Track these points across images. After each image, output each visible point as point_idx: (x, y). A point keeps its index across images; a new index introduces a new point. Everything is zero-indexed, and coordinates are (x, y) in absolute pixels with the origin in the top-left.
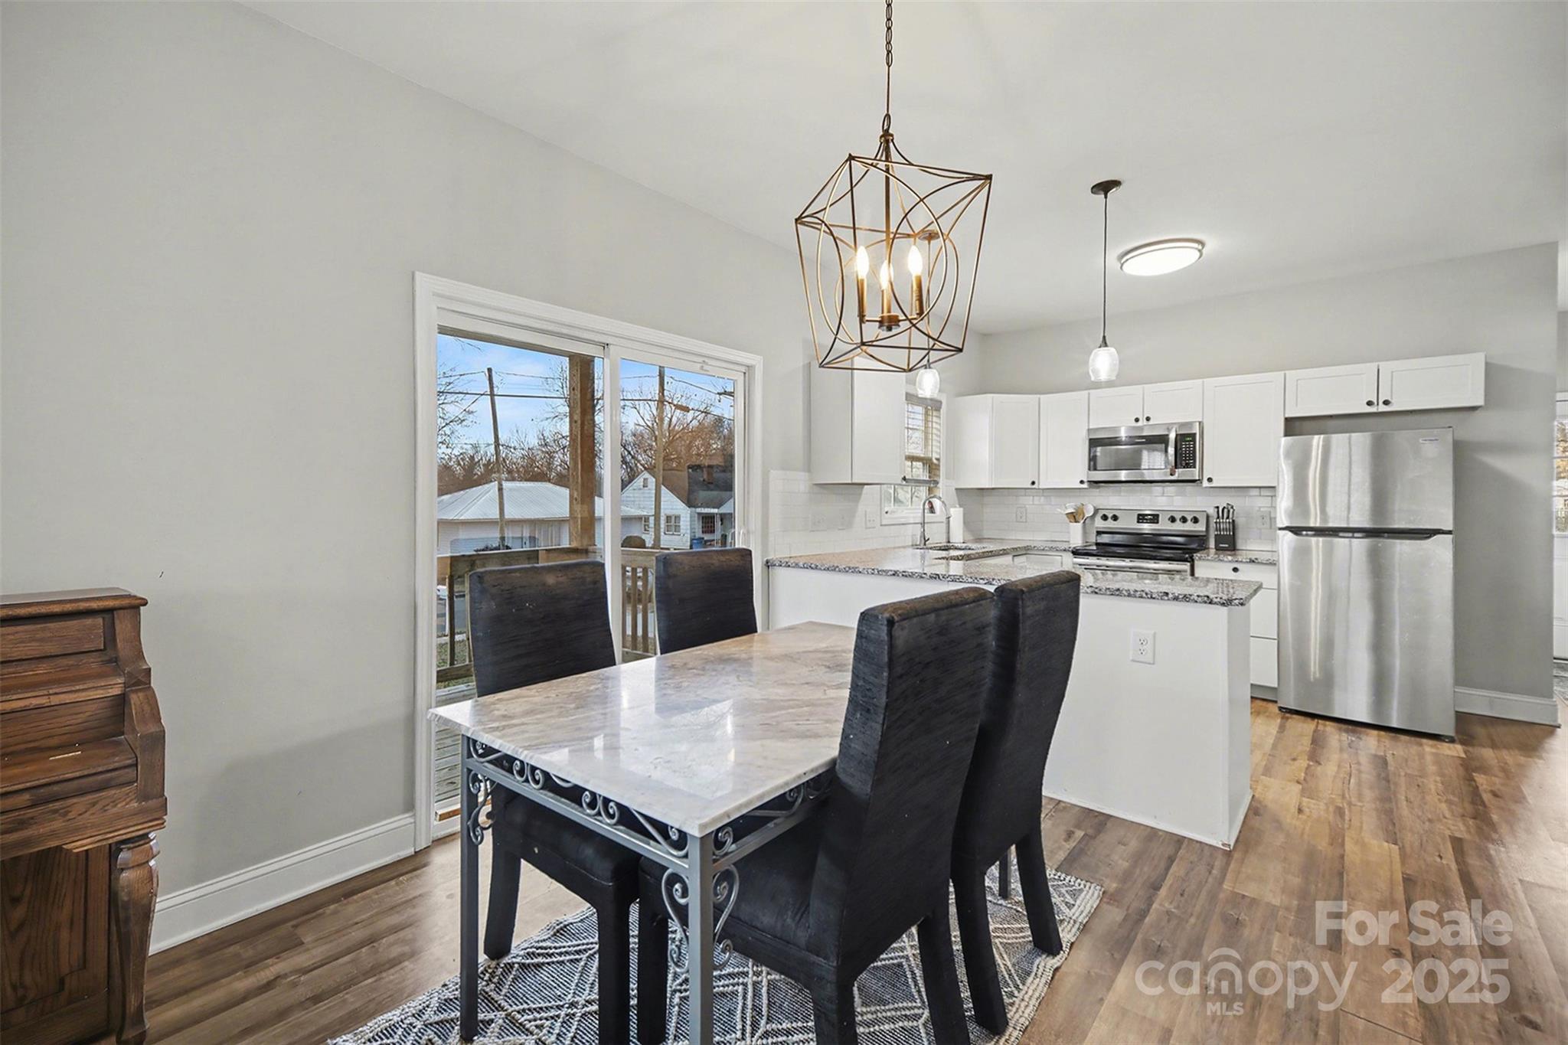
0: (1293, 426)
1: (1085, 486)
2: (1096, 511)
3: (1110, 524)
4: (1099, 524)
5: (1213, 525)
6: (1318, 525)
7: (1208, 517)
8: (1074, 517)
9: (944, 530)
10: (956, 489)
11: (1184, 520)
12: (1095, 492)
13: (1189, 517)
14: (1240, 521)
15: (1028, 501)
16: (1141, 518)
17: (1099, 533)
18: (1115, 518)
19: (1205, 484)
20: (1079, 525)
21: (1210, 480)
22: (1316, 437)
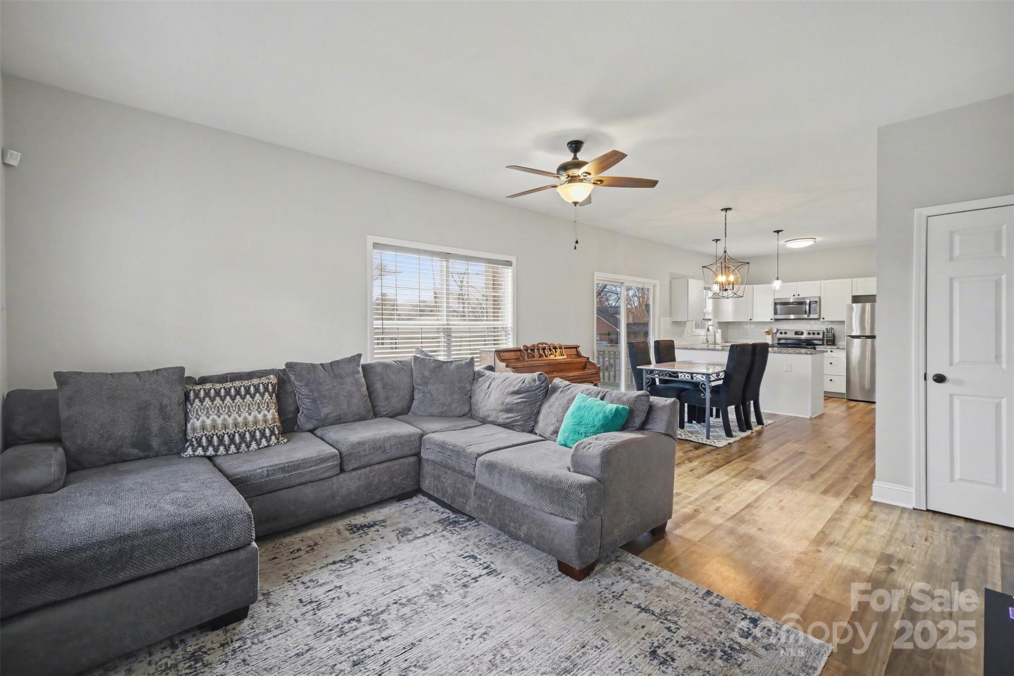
0: (856, 299)
1: (773, 321)
2: (778, 330)
3: (783, 336)
4: (779, 335)
5: (825, 336)
6: (869, 334)
7: (824, 332)
8: (768, 333)
9: (713, 338)
10: (718, 322)
11: (814, 334)
12: (777, 323)
13: (816, 333)
14: (837, 334)
15: (748, 326)
16: (796, 333)
17: (779, 339)
18: (785, 333)
19: (822, 320)
20: (771, 336)
21: (823, 318)
22: (867, 304)
